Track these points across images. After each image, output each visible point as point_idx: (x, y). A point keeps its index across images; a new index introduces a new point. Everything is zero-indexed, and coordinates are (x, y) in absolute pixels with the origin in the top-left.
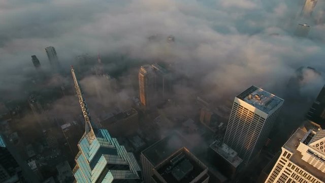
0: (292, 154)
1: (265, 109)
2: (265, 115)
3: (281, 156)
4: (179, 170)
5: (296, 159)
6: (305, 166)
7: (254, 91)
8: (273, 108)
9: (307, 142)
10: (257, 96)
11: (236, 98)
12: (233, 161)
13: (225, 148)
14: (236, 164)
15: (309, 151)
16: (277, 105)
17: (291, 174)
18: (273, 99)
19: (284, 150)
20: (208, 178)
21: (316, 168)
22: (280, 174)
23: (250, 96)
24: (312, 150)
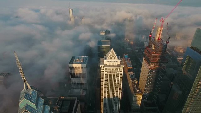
0: (104, 66)
1: (83, 63)
2: (85, 65)
3: (101, 69)
4: (64, 107)
5: (106, 66)
6: (109, 66)
7: (74, 58)
8: (86, 61)
9: (106, 59)
10: (77, 60)
11: (69, 64)
12: (83, 93)
13: (76, 90)
14: (84, 94)
15: (108, 61)
16: (87, 59)
17: (107, 72)
18: (84, 58)
19: (101, 66)
20: (79, 102)
21: (112, 66)
22: (104, 75)
23: (75, 61)
24: (108, 60)
